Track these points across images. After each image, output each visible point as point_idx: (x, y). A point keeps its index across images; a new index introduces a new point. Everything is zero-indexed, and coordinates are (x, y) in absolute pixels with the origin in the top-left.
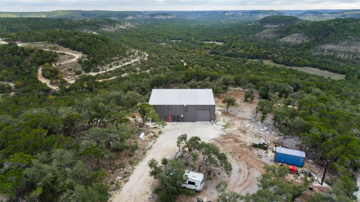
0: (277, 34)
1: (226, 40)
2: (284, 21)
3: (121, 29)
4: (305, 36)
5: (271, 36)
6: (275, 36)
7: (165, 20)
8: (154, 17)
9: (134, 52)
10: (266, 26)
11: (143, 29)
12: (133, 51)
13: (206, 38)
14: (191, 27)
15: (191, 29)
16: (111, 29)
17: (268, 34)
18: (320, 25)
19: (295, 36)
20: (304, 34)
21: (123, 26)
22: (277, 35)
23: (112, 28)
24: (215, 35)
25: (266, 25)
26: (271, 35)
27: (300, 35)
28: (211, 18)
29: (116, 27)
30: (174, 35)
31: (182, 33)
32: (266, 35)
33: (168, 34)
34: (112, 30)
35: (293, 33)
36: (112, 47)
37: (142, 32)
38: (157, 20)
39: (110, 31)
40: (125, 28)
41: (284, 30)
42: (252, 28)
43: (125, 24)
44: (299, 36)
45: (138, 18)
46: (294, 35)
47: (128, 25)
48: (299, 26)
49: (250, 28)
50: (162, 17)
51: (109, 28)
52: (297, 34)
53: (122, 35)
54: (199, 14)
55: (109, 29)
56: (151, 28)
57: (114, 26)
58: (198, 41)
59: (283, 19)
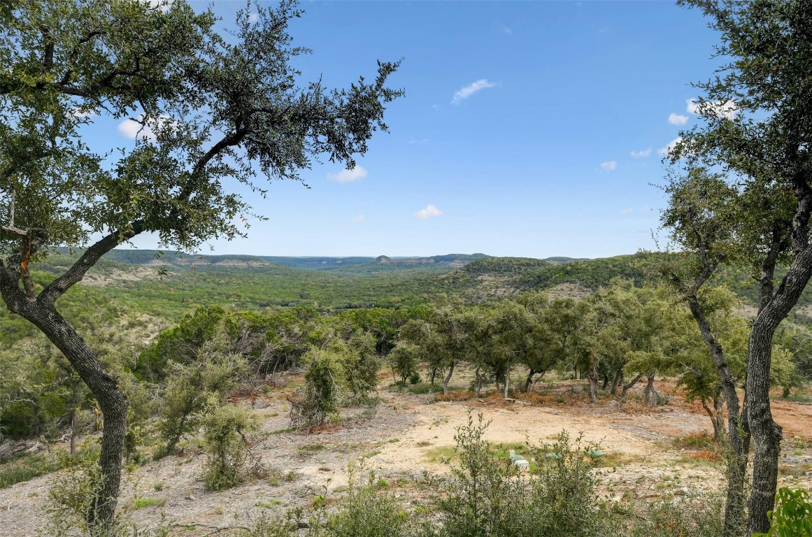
0: (517, 288)
1: (399, 304)
2: (518, 268)
3: (124, 282)
4: (586, 289)
5: (505, 292)
6: (513, 292)
7: (245, 270)
8: (217, 264)
9: (146, 322)
10: (480, 278)
11: (186, 284)
12: (145, 318)
13: (348, 302)
14: (308, 284)
15: (309, 286)
16: (95, 279)
17: (497, 287)
18: (611, 266)
19: (562, 290)
20: (581, 285)
21: (134, 275)
22: (518, 291)
23: (99, 279)
24: (370, 295)
25: (480, 275)
26: (503, 290)
27: (572, 286)
28: (353, 269)
29: (112, 276)
30: (266, 298)
31: (287, 293)
32: (493, 290)
33: (251, 295)
34: (100, 282)
35: (557, 284)
36: (72, 303)
37: (184, 290)
38: (223, 269)
39: (92, 284)
40: (138, 279)
41: (531, 279)
42: (451, 281)
43: (139, 272)
44: (571, 290)
45: (178, 265)
46: (559, 287)
47: (148, 273)
48: (562, 269)
49: (446, 282)
50: (236, 264)
51: (91, 277)
52: (567, 284)
53: (125, 294)
54: (324, 262)
55: (90, 279)
56: (209, 282)
57: (108, 275)
58: (330, 307)
59: (515, 263)
